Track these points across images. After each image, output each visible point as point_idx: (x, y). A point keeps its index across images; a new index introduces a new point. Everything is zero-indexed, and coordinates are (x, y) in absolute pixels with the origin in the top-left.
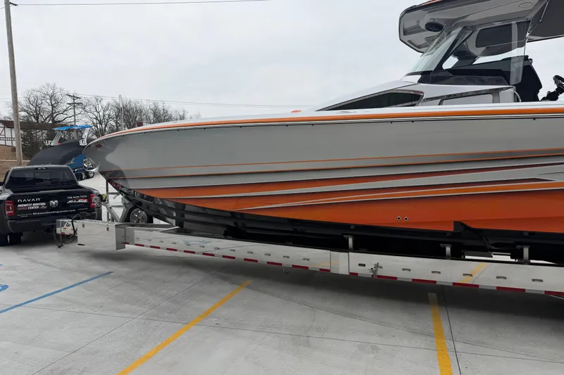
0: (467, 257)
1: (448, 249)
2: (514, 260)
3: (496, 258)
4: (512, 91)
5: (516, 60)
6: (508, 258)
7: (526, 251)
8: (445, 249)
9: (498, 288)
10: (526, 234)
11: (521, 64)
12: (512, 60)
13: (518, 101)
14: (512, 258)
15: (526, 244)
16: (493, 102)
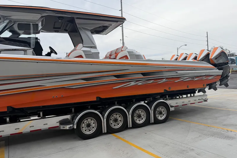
0: (21, 120)
1: (8, 119)
2: (39, 118)
3: (32, 118)
4: (32, 50)
5: (32, 38)
6: (37, 118)
7: (41, 114)
8: (6, 119)
9: (31, 131)
10: (41, 107)
11: (34, 41)
12: (31, 38)
13: (34, 55)
14: (38, 117)
15: (41, 111)
16: (25, 54)
